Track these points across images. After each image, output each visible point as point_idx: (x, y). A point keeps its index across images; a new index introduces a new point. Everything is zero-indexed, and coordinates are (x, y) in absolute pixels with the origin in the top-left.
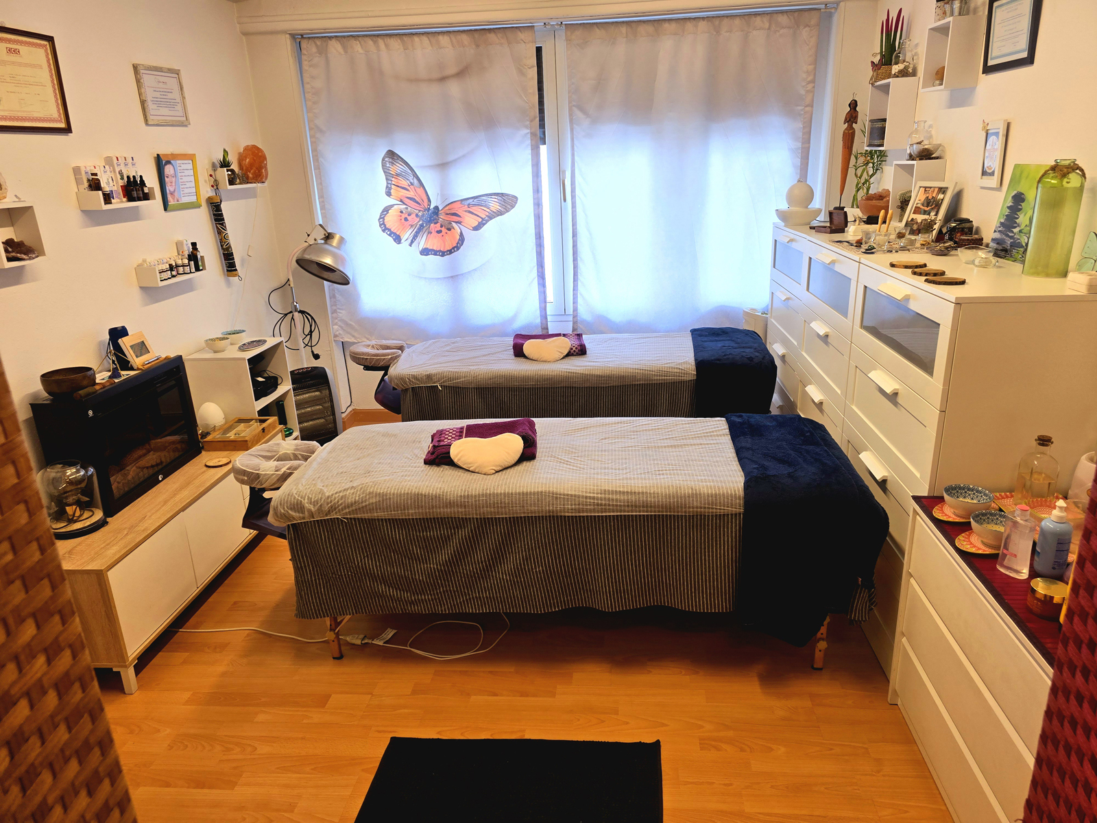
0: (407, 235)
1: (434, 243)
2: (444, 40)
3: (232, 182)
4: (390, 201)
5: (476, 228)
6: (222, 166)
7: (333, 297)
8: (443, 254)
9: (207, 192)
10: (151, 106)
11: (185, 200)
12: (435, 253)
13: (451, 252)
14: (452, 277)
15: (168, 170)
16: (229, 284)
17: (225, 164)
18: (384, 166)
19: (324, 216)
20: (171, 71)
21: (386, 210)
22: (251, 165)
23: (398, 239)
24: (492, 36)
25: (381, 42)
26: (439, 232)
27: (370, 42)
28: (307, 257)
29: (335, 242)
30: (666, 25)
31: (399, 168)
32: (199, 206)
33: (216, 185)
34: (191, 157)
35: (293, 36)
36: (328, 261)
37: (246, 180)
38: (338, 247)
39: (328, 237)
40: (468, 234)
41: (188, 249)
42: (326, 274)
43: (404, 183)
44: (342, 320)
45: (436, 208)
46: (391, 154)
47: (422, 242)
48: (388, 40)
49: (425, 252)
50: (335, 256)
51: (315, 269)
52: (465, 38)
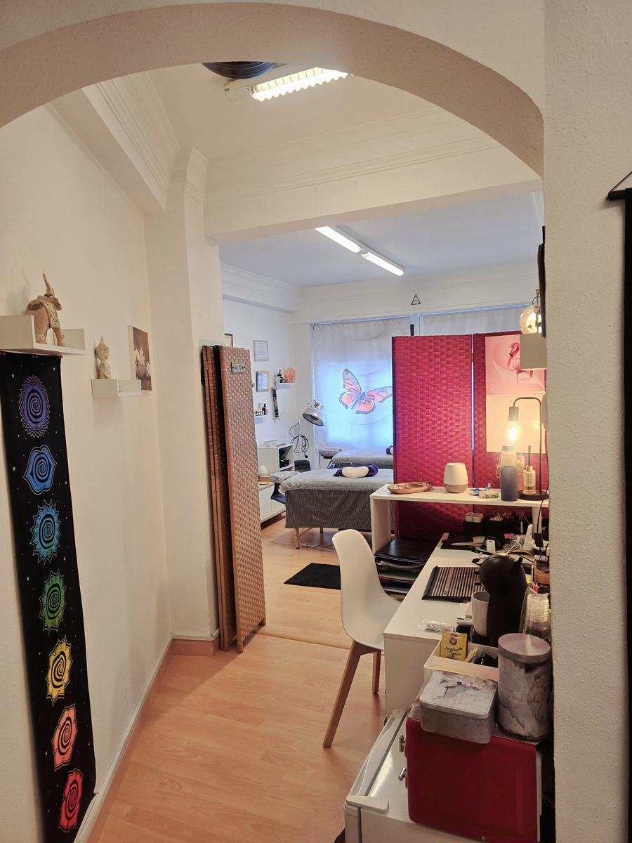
0: (350, 405)
1: (362, 408)
2: (371, 324)
3: (281, 382)
4: (345, 390)
5: (381, 402)
6: (278, 376)
7: (316, 432)
8: (366, 413)
9: (272, 385)
10: (257, 354)
11: (263, 388)
12: (362, 413)
13: (369, 412)
14: (369, 424)
15: (259, 377)
16: (275, 422)
17: (279, 375)
18: (343, 375)
19: (316, 397)
20: (265, 341)
21: (343, 394)
22: (289, 376)
23: (347, 407)
24: (391, 321)
25: (345, 325)
26: (364, 403)
27: (341, 325)
28: (307, 413)
29: (319, 407)
30: (468, 314)
31: (349, 375)
32: (268, 391)
33: (275, 383)
34: (268, 373)
35: (311, 325)
36: (315, 415)
37: (286, 381)
38: (320, 409)
39: (317, 405)
40: (378, 405)
41: (263, 406)
42: (314, 421)
43: (351, 382)
44: (320, 443)
45: (364, 393)
46: (346, 370)
47: (357, 408)
48: (349, 325)
49: (358, 412)
50: (318, 413)
51: (310, 418)
52: (380, 323)
